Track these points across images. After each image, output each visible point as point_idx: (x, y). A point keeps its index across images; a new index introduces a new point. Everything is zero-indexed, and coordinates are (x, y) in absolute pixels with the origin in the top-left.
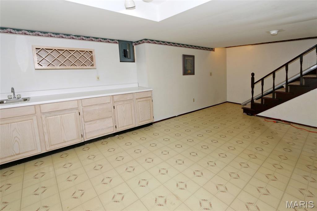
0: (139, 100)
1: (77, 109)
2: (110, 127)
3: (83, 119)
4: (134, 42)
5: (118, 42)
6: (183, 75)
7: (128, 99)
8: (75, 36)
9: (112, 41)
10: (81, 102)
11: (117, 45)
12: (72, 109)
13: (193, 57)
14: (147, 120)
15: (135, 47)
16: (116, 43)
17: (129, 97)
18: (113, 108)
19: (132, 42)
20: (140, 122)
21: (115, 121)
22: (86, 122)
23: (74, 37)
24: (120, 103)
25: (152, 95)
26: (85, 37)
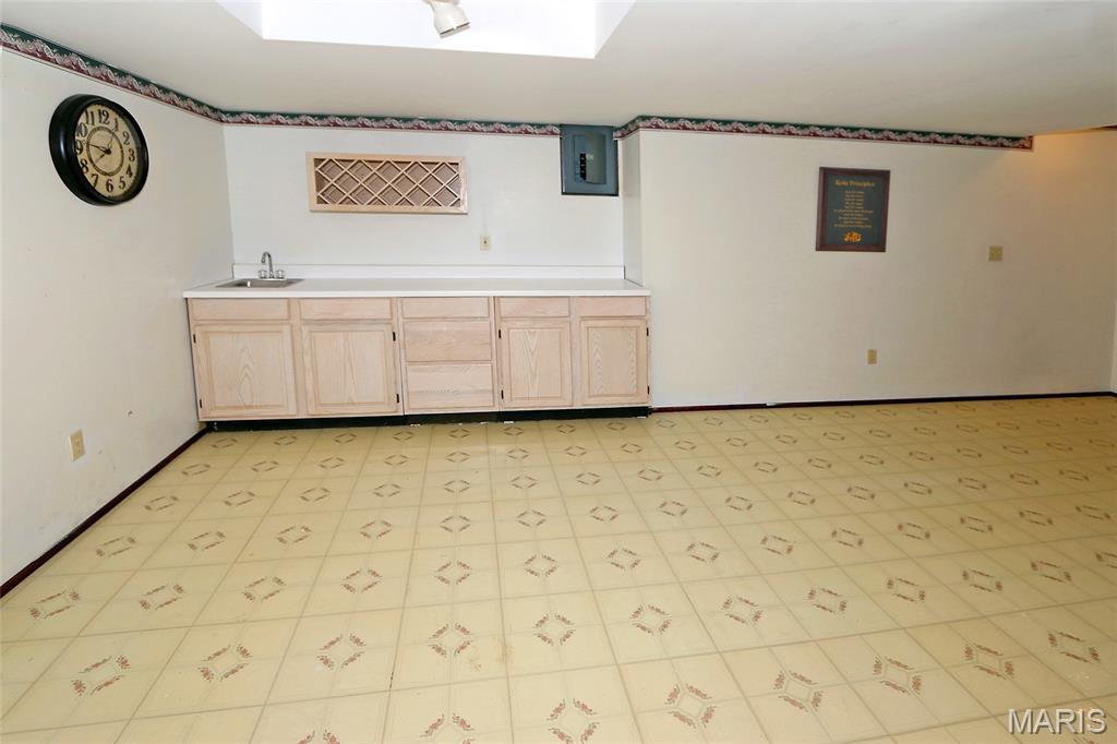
0: (591, 323)
1: (388, 322)
2: (483, 391)
3: (402, 351)
4: (619, 129)
5: (557, 130)
6: (817, 249)
7: (550, 313)
8: (425, 120)
9: (540, 128)
10: (399, 304)
11: (557, 140)
12: (374, 321)
13: (884, 176)
14: (621, 395)
15: (620, 143)
16: (553, 133)
17: (552, 310)
18: (494, 336)
19: (612, 129)
20: (590, 397)
21: (498, 375)
22: (412, 363)
23: (424, 125)
24: (519, 324)
25: (647, 311)
26: (452, 122)
